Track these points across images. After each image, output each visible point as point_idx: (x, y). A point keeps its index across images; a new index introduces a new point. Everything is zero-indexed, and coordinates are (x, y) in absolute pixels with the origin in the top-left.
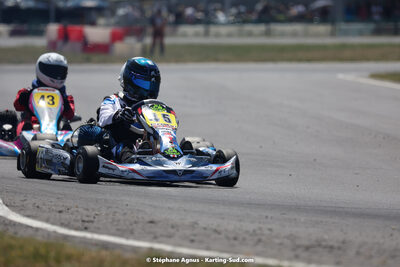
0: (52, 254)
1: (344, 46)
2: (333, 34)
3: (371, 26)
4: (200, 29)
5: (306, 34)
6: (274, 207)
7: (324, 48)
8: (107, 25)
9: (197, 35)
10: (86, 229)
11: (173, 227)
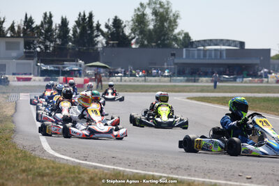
0: (76, 171)
1: (175, 86)
2: (170, 81)
3: (186, 78)
4: (118, 78)
5: (160, 82)
7: (168, 86)
9: (117, 81)
10: (86, 160)
11: (120, 160)
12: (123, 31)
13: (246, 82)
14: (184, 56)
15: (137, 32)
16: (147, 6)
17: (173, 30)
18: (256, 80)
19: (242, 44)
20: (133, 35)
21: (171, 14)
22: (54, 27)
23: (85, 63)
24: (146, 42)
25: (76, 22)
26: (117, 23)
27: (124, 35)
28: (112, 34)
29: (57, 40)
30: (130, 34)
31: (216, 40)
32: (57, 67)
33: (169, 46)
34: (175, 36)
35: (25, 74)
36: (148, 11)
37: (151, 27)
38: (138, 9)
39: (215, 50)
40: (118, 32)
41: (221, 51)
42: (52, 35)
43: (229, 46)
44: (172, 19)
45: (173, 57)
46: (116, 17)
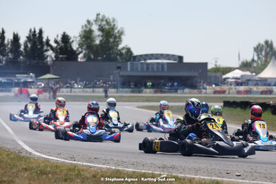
1: (122, 97)
2: (117, 93)
3: (130, 90)
4: (69, 90)
7: (115, 97)
8: (35, 88)
9: (67, 92)
12: (71, 47)
13: (186, 93)
14: (129, 69)
15: (84, 47)
16: (94, 23)
17: (117, 46)
18: (195, 91)
19: (181, 58)
20: (80, 50)
21: (116, 31)
22: (6, 42)
23: (37, 76)
24: (92, 57)
25: (27, 37)
26: (65, 38)
27: (72, 49)
28: (61, 49)
29: (10, 54)
30: (78, 49)
31: (157, 54)
32: (10, 80)
33: (115, 60)
34: (119, 51)
36: (95, 28)
37: (97, 42)
38: (86, 26)
39: (158, 63)
40: (66, 47)
41: (162, 64)
42: (4, 50)
43: (169, 59)
44: (118, 35)
45: (119, 70)
46: (64, 33)
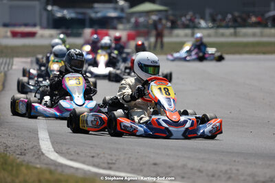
4: (188, 31)
6: (240, 154)
8: (124, 29)
9: (186, 35)
10: (110, 169)
11: (170, 167)
35: (26, 25)
